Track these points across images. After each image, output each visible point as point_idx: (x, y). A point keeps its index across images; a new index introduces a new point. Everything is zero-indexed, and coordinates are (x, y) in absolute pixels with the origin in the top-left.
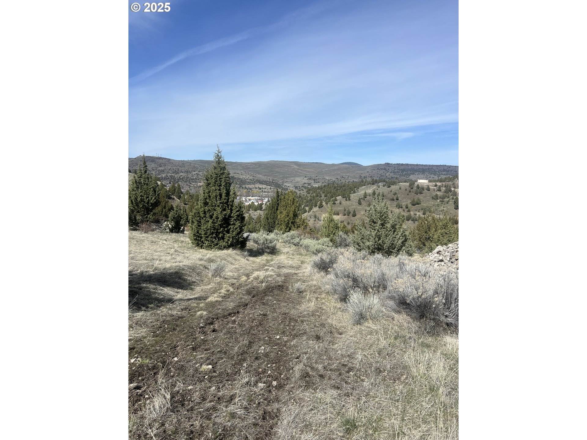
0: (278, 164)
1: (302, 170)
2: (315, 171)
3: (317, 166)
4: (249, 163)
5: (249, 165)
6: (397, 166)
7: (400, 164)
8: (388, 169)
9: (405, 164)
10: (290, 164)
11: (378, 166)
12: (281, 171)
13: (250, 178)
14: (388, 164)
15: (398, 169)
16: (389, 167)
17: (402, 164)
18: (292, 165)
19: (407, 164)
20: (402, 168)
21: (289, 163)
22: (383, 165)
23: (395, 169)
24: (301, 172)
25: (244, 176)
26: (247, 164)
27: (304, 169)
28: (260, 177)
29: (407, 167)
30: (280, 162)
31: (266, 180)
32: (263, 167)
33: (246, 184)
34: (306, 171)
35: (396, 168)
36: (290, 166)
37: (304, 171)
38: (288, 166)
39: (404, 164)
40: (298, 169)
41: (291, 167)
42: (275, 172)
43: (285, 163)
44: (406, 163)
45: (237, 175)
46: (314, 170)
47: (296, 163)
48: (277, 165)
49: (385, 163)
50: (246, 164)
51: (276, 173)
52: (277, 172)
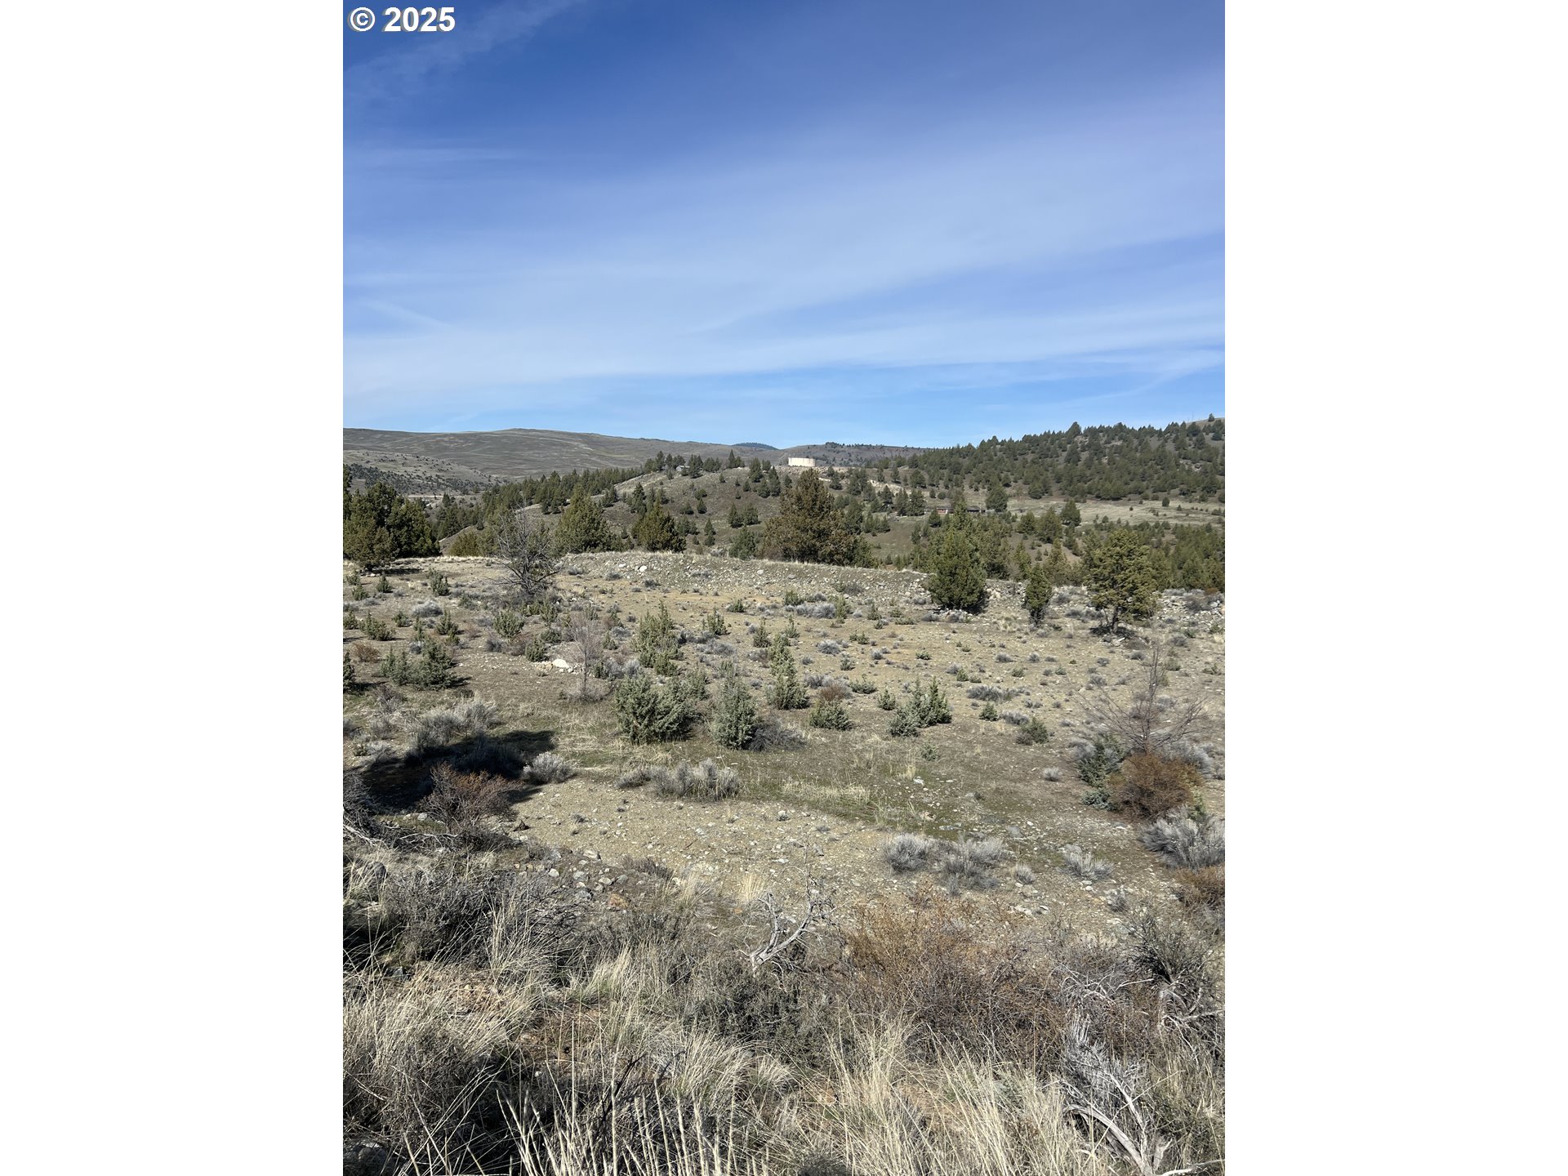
0: (534, 440)
1: (601, 457)
2: (638, 460)
3: (646, 447)
4: (446, 435)
5: (446, 439)
6: (856, 450)
7: (863, 445)
8: (834, 460)
9: (877, 446)
10: (569, 440)
11: (809, 450)
12: (539, 457)
13: (428, 475)
14: (834, 445)
15: (858, 460)
16: (834, 455)
17: (869, 447)
18: (576, 443)
19: (882, 447)
20: (868, 455)
21: (564, 437)
22: (821, 447)
23: (851, 458)
24: (599, 461)
25: (410, 470)
26: (440, 436)
27: (611, 453)
28: (460, 472)
29: (880, 454)
30: (540, 434)
31: (479, 481)
32: (488, 447)
33: (410, 491)
34: (612, 458)
35: (853, 456)
36: (567, 445)
37: (606, 460)
38: (563, 445)
39: (874, 447)
40: (592, 454)
41: (572, 447)
42: (520, 461)
43: (555, 436)
44: (879, 444)
45: (390, 464)
46: (637, 457)
47: (588, 439)
48: (529, 442)
49: (827, 443)
50: (436, 436)
51: (521, 464)
52: (525, 460)
